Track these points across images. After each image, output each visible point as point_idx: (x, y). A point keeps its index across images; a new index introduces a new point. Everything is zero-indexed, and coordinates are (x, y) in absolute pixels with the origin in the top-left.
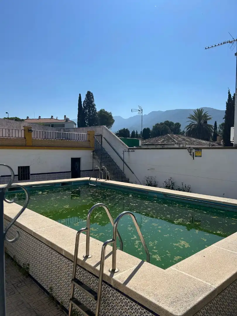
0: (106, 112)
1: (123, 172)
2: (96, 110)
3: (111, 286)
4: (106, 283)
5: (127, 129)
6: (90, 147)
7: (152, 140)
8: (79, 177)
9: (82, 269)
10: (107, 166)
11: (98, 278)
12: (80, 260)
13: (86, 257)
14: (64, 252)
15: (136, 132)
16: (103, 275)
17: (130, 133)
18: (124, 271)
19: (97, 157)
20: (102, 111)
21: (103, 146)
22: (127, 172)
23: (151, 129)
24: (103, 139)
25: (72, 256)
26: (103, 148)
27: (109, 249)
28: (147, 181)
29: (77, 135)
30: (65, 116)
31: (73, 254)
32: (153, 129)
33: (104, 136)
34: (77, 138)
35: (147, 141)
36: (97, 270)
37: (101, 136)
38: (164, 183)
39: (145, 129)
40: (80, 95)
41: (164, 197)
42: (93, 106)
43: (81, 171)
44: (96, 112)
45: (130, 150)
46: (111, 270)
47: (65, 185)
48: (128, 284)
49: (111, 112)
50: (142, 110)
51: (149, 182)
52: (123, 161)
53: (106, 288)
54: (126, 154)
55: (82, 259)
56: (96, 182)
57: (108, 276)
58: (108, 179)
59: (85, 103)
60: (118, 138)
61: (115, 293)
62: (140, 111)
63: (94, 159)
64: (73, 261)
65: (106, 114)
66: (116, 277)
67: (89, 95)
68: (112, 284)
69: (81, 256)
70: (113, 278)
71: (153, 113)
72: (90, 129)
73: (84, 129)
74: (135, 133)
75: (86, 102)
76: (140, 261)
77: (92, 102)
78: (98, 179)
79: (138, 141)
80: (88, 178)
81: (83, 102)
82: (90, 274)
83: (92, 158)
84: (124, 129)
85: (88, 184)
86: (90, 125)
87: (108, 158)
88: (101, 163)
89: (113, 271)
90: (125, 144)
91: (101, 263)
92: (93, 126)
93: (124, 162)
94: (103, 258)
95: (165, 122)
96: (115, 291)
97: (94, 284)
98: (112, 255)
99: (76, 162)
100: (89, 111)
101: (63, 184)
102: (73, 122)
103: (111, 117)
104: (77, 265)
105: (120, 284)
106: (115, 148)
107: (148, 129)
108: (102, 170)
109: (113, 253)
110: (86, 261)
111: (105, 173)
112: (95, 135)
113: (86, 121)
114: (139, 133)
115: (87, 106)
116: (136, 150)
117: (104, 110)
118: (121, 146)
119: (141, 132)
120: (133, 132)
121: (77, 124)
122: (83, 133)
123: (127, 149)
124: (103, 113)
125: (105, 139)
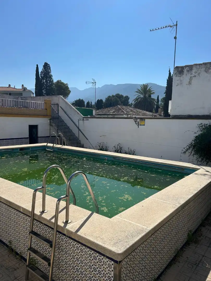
0: (63, 83)
1: (78, 138)
2: (53, 81)
3: (65, 235)
4: (60, 233)
5: (82, 100)
6: (47, 115)
7: (105, 111)
8: (37, 143)
9: (39, 223)
10: (64, 133)
11: (53, 229)
12: (36, 215)
13: (43, 212)
14: (21, 209)
15: (90, 102)
16: (58, 226)
17: (86, 104)
18: (76, 221)
19: (54, 125)
20: (58, 82)
21: (59, 114)
22: (82, 138)
23: (104, 101)
24: (59, 108)
25: (29, 211)
26: (60, 117)
27: (63, 204)
28: (100, 146)
29: (35, 103)
30: (23, 85)
31: (31, 210)
32: (105, 101)
33: (60, 105)
34: (35, 106)
35: (100, 112)
36: (52, 222)
37: (58, 105)
38: (114, 148)
39: (98, 100)
40: (37, 65)
41: (113, 159)
42: (51, 77)
43: (38, 137)
44: (54, 83)
45: (85, 119)
46: (64, 221)
47: (23, 150)
48: (79, 232)
49: (67, 83)
50: (96, 83)
51: (101, 147)
52: (78, 128)
53: (61, 237)
54: (81, 122)
55: (39, 214)
56: (53, 147)
57: (62, 227)
58: (64, 145)
59: (43, 74)
60: (73, 107)
61: (68, 240)
62: (93, 83)
63: (51, 126)
64: (30, 216)
65: (62, 85)
66: (69, 227)
67: (46, 66)
68: (65, 233)
69: (37, 211)
70: (67, 227)
71: (106, 86)
72: (47, 98)
73: (41, 97)
74: (90, 104)
75: (43, 72)
76: (90, 212)
77: (49, 72)
78: (55, 145)
79: (92, 110)
80: (45, 144)
81: (41, 72)
82: (46, 227)
83: (49, 126)
84: (80, 99)
85: (45, 150)
86: (48, 94)
87: (64, 125)
88: (58, 130)
89: (66, 223)
90: (80, 113)
91: (56, 217)
92: (50, 95)
93: (79, 130)
94: (58, 212)
95: (116, 94)
96: (68, 239)
97: (49, 234)
98: (65, 209)
99: (33, 129)
100: (46, 81)
101: (21, 149)
102: (30, 92)
103: (67, 88)
104: (34, 219)
105: (72, 232)
106: (71, 117)
107: (101, 100)
108: (59, 136)
109: (67, 208)
110: (42, 216)
111: (61, 140)
112: (52, 104)
113: (43, 91)
114: (93, 103)
115: (44, 76)
116: (89, 119)
117: (60, 81)
118: (76, 115)
119: (95, 103)
120: (88, 103)
121: (34, 93)
122: (40, 101)
123: (82, 118)
124: (59, 84)
125: (61, 107)
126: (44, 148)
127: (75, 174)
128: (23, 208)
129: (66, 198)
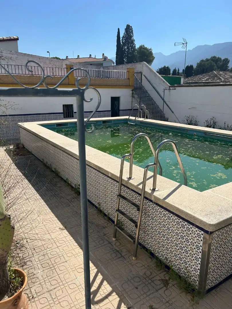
0: (146, 49)
1: (162, 111)
2: (135, 47)
3: (151, 201)
4: (147, 199)
5: (168, 67)
6: (130, 86)
7: (196, 79)
8: (119, 116)
9: (126, 188)
10: (147, 105)
11: (140, 195)
12: (124, 180)
13: (130, 178)
14: (110, 174)
15: (177, 70)
16: (145, 192)
17: (171, 72)
18: (163, 190)
19: (136, 96)
20: (141, 47)
21: (142, 84)
22: (166, 112)
23: (195, 66)
24: (143, 76)
25: (117, 177)
26: (143, 86)
27: (150, 174)
28: (187, 120)
29: (117, 73)
30: (103, 54)
31: (119, 176)
32: (196, 67)
33: (144, 74)
34: (117, 76)
35: (190, 80)
36: (139, 189)
37: (141, 73)
38: (206, 122)
39: (188, 67)
40: (119, 29)
41: (203, 135)
42: (132, 42)
43: (120, 110)
44: (136, 49)
45: (171, 88)
46: (152, 189)
47: (106, 123)
48: (167, 200)
49: (151, 48)
50: (187, 43)
51: (189, 121)
52: (163, 100)
53: (147, 203)
54: (167, 92)
55: (126, 179)
56: (135, 121)
57: (149, 193)
58: (147, 118)
59: (124, 39)
60: (160, 76)
61: (155, 207)
62: (184, 44)
63: (133, 98)
64: (118, 181)
65: (145, 51)
66: (156, 194)
67: (129, 29)
68: (153, 199)
69: (125, 177)
70: (154, 194)
71: (199, 48)
72: (129, 66)
73: (124, 66)
74: (177, 72)
75: (124, 37)
76: (178, 184)
77: (131, 37)
78: (137, 118)
79: (180, 78)
80: (127, 117)
81: (122, 37)
82: (133, 192)
83: (131, 98)
84: (165, 66)
85: (127, 123)
86: (128, 62)
87: (148, 97)
88: (140, 102)
89: (154, 190)
90: (166, 82)
91: (144, 183)
92: (134, 62)
93: (164, 101)
94: (145, 179)
95: (211, 57)
96: (155, 205)
97: (137, 200)
98: (153, 178)
99: (115, 101)
100: (128, 48)
101: (104, 122)
102: (111, 61)
103: (151, 53)
104: (122, 184)
105: (159, 199)
106: (155, 86)
107: (191, 67)
108: (141, 109)
109: (154, 177)
110: (130, 181)
111: (144, 113)
112: (135, 73)
113: (124, 59)
114: (181, 71)
115: (126, 41)
116: (177, 88)
117: (144, 46)
118: (161, 83)
119: (183, 70)
120: (175, 71)
121: (115, 62)
122: (123, 70)
123: (168, 87)
124: (142, 50)
125: (145, 76)
126: (126, 121)
127: (164, 142)
128: (111, 173)
129: (154, 165)
